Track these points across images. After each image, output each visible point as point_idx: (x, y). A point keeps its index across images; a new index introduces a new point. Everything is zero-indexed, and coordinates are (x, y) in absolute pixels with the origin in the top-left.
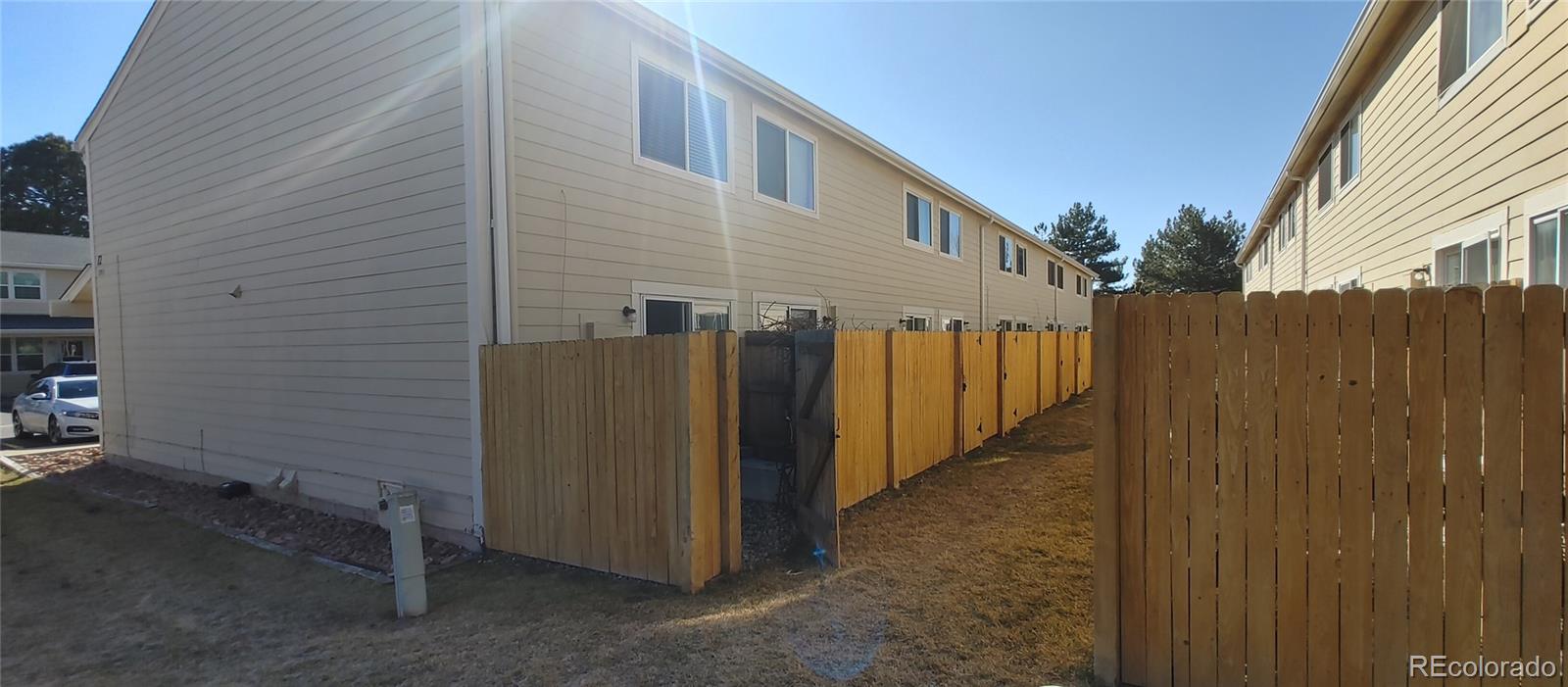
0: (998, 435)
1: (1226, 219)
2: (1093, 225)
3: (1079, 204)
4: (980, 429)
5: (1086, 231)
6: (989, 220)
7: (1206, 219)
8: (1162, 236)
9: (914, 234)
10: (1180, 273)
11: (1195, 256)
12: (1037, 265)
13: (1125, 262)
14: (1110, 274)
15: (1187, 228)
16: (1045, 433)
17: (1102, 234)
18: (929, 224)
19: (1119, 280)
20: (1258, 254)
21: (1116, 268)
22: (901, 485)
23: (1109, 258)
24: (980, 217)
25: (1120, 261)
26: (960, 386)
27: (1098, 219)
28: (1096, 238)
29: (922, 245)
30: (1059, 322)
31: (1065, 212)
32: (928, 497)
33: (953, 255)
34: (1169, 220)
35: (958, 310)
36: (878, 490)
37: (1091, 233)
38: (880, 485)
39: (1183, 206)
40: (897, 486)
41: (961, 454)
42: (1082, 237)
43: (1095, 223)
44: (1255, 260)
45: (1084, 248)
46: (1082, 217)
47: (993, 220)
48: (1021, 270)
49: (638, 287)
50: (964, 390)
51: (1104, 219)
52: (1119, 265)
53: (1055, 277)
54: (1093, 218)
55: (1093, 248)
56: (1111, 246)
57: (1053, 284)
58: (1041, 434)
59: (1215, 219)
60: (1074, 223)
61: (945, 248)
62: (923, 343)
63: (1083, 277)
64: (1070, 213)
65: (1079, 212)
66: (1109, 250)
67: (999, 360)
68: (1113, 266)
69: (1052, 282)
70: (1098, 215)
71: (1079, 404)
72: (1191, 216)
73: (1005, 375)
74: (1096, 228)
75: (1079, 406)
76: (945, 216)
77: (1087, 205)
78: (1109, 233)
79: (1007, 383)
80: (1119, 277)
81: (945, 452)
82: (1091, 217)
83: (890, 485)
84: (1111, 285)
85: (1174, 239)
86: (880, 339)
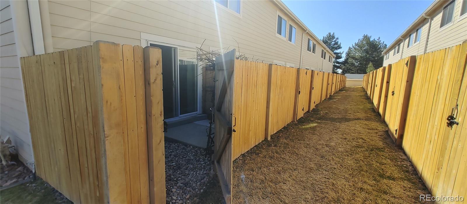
0: (308, 112)
1: (378, 40)
2: (334, 40)
3: (330, 33)
4: (303, 110)
5: (331, 42)
6: (306, 31)
7: (371, 40)
8: (356, 45)
9: (280, 32)
10: (361, 57)
11: (367, 51)
12: (319, 49)
13: (343, 53)
14: (338, 57)
15: (365, 42)
16: (327, 111)
17: (336, 43)
18: (285, 29)
19: (341, 58)
20: (394, 50)
21: (340, 55)
22: (271, 138)
23: (338, 51)
24: (303, 29)
25: (341, 52)
26: (298, 92)
27: (336, 38)
28: (334, 44)
29: (282, 37)
30: (323, 71)
31: (325, 36)
32: (285, 148)
33: (292, 43)
34: (359, 40)
35: (292, 63)
36: (260, 141)
37: (333, 43)
38: (261, 138)
39: (364, 35)
40: (269, 139)
41: (296, 121)
42: (330, 44)
43: (335, 39)
44: (392, 52)
45: (330, 48)
46: (331, 37)
47: (307, 31)
48: (314, 51)
49: (144, 36)
50: (299, 94)
51: (338, 38)
52: (341, 54)
53: (323, 56)
54: (334, 38)
55: (333, 48)
56: (339, 47)
57: (323, 58)
58: (325, 112)
59: (374, 39)
60: (328, 39)
61: (290, 40)
62: (285, 72)
63: (331, 56)
64: (327, 36)
65: (330, 36)
66: (338, 49)
67: (312, 82)
68: (339, 54)
69: (322, 57)
70: (336, 37)
71: (334, 99)
72: (366, 38)
73: (313, 88)
74: (335, 41)
75: (334, 100)
76: (291, 27)
77: (333, 34)
78: (339, 43)
79: (313, 91)
80: (340, 58)
81: (289, 120)
82: (333, 37)
83: (266, 138)
84: (337, 60)
85: (359, 46)
86: (266, 68)
